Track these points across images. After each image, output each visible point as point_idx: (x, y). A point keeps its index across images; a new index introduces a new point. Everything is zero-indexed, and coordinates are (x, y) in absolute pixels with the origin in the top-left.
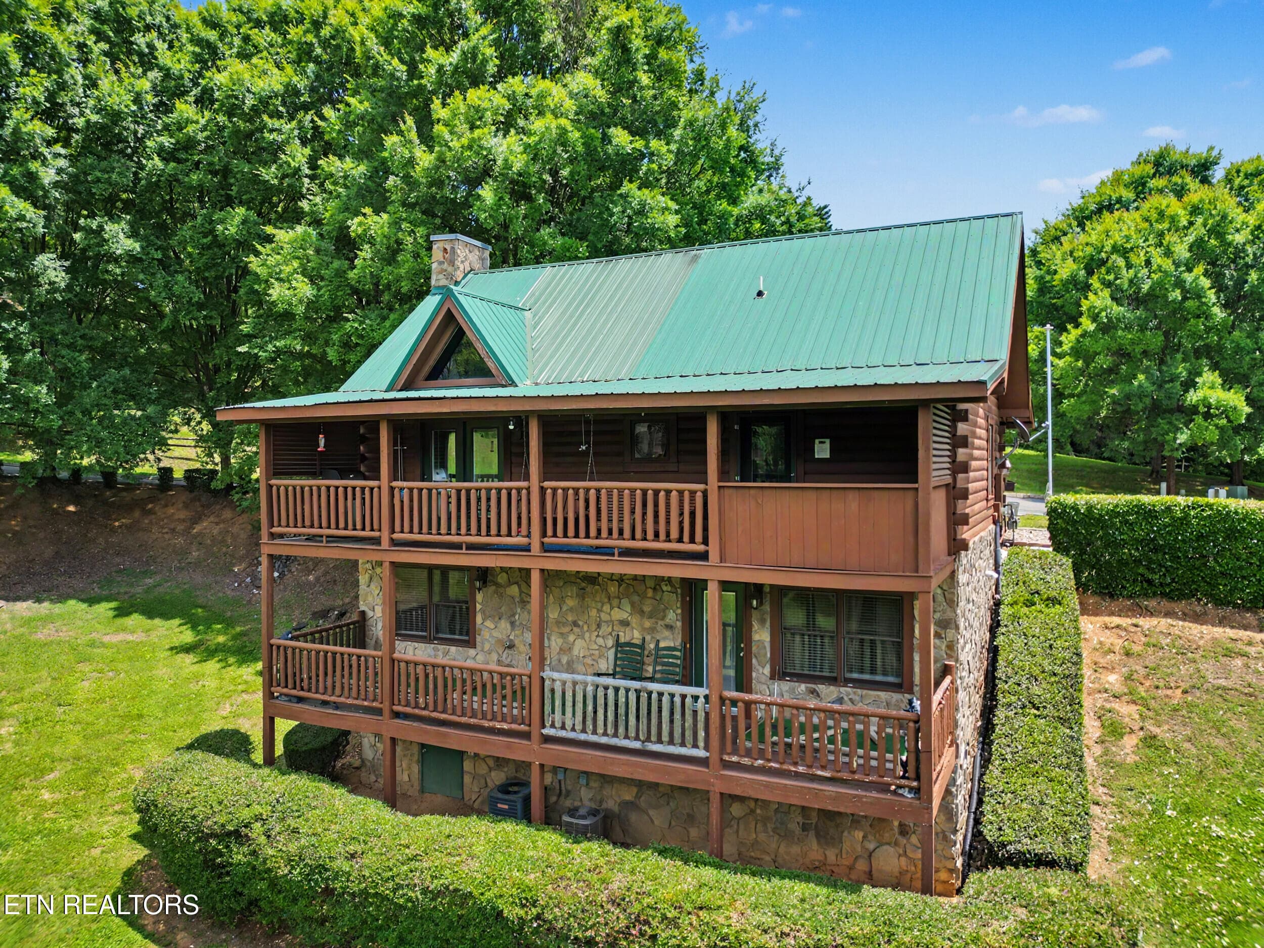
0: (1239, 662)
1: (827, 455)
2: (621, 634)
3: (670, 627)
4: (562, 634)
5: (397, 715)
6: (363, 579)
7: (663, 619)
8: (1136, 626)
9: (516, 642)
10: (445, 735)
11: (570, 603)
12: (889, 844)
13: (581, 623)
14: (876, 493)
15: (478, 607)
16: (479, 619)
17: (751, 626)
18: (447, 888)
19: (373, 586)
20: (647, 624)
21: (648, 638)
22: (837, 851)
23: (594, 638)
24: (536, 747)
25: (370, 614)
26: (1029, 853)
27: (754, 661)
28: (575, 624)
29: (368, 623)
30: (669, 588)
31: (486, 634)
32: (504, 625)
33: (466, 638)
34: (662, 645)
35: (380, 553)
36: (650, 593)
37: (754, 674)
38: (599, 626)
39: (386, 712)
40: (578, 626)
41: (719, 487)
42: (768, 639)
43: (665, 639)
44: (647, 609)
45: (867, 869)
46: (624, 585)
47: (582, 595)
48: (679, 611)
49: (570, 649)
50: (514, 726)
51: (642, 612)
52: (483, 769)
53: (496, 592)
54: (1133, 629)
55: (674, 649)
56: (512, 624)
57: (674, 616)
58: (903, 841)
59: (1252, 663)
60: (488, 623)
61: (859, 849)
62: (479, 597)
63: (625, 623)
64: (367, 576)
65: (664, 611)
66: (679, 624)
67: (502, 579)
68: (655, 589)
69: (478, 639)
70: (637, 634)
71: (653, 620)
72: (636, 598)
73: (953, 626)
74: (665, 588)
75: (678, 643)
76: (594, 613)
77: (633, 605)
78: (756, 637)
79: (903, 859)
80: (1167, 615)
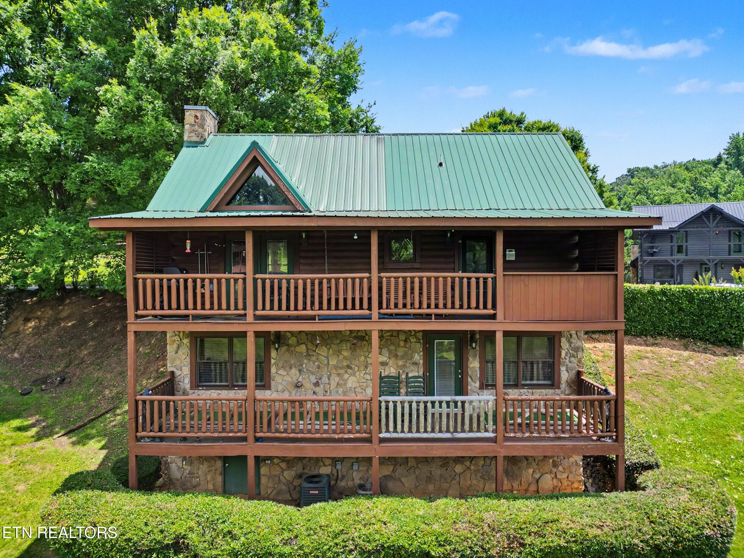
0: (646, 361)
1: (513, 258)
2: (383, 371)
3: (415, 364)
4: (339, 374)
5: (257, 439)
6: (170, 349)
7: (411, 359)
8: (595, 347)
9: (304, 383)
10: (303, 448)
11: (345, 353)
12: (546, 473)
13: (353, 366)
14: (594, 277)
15: (273, 361)
16: (273, 370)
17: (468, 359)
18: (382, 546)
19: (180, 352)
20: (401, 363)
21: (401, 371)
22: (518, 482)
23: (362, 375)
24: (376, 446)
25: (178, 373)
26: (638, 464)
27: (469, 380)
28: (349, 367)
29: (177, 380)
30: (415, 340)
31: (278, 379)
32: (294, 371)
33: (263, 383)
34: (410, 375)
35: (245, 325)
36: (402, 344)
37: (469, 387)
38: (366, 367)
39: (251, 439)
40: (351, 368)
41: (504, 275)
42: (478, 366)
43: (412, 371)
44: (399, 354)
45: (536, 489)
46: (384, 340)
47: (354, 348)
48: (422, 354)
49: (345, 384)
50: (358, 435)
51: (396, 356)
52: (276, 471)
53: (288, 350)
54: (595, 349)
55: (419, 377)
56: (300, 371)
57: (418, 357)
58: (554, 470)
59: (652, 361)
60: (281, 372)
61: (531, 479)
62: (273, 354)
63: (384, 364)
64: (175, 346)
65: (411, 354)
66: (421, 362)
67: (293, 341)
68: (406, 341)
69: (273, 383)
70: (393, 370)
71: (404, 360)
72: (392, 348)
73: (581, 350)
74: (412, 340)
75: (421, 373)
76: (363, 358)
77: (390, 352)
78: (471, 366)
79: (555, 480)
80: (605, 341)
